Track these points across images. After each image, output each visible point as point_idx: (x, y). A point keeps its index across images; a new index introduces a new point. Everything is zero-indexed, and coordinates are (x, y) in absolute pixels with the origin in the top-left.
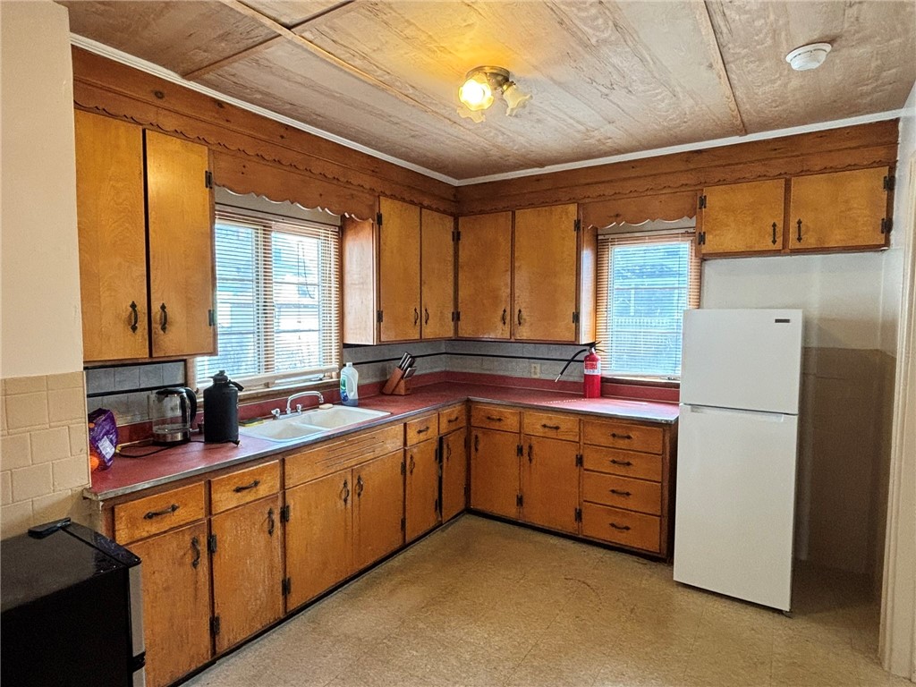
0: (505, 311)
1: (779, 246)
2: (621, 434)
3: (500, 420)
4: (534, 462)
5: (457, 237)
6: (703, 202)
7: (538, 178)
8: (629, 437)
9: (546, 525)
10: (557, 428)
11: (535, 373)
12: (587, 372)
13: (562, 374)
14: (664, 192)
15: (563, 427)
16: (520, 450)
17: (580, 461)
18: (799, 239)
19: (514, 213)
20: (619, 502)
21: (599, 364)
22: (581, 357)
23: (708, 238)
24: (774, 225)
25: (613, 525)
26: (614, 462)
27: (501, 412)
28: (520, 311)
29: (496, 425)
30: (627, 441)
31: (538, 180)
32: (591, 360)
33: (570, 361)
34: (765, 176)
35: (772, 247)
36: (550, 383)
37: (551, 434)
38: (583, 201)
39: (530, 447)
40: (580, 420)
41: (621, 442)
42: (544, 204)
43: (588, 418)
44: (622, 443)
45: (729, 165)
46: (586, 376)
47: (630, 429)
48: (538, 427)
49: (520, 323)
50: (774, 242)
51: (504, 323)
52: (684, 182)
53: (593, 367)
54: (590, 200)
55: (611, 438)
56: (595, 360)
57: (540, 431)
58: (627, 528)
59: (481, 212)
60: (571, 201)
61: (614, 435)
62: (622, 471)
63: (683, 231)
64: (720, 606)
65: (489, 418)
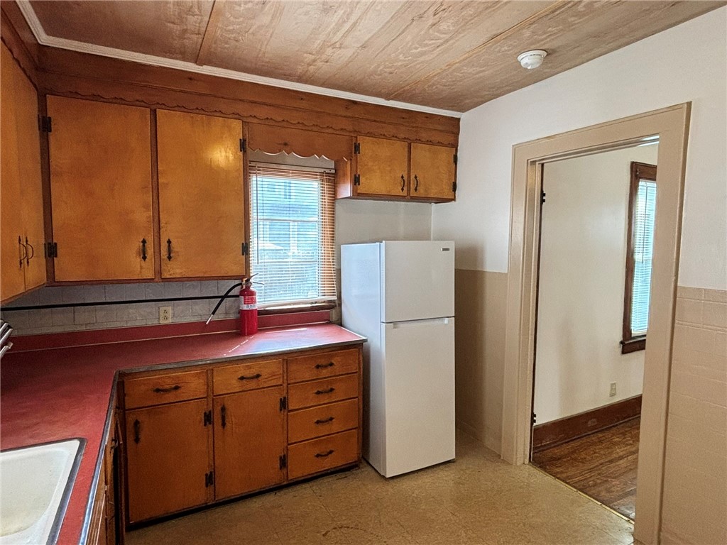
0: (144, 242)
1: (405, 193)
2: (324, 364)
3: (177, 388)
4: (228, 425)
5: (45, 126)
6: (357, 148)
7: (192, 77)
8: (331, 364)
9: (246, 491)
10: (258, 376)
11: (166, 318)
12: (245, 307)
13: (213, 313)
14: (327, 131)
15: (265, 373)
16: (208, 418)
17: (284, 404)
18: (416, 190)
19: (154, 113)
20: (324, 429)
21: (257, 298)
22: (236, 291)
23: (362, 180)
24: (402, 177)
25: (318, 456)
26: (318, 393)
27: (178, 377)
28: (169, 242)
29: (170, 397)
30: (329, 368)
31: (190, 79)
32: (247, 293)
33: (223, 298)
34: (396, 137)
35: (402, 194)
36: (201, 326)
37: (253, 384)
38: (249, 120)
39: (223, 409)
40: (284, 360)
41: (324, 371)
42: (200, 110)
43: (290, 355)
44: (325, 373)
45: (375, 121)
46: (242, 312)
47: (332, 356)
48: (234, 382)
49: (169, 258)
50: (402, 189)
51: (144, 258)
52: (344, 127)
53: (253, 301)
54: (255, 121)
55: (315, 371)
56: (253, 293)
57: (235, 386)
58: (331, 452)
59: (96, 97)
60: (237, 116)
61: (318, 367)
62: (325, 399)
63: (322, 170)
64: (427, 479)
65: (158, 390)
